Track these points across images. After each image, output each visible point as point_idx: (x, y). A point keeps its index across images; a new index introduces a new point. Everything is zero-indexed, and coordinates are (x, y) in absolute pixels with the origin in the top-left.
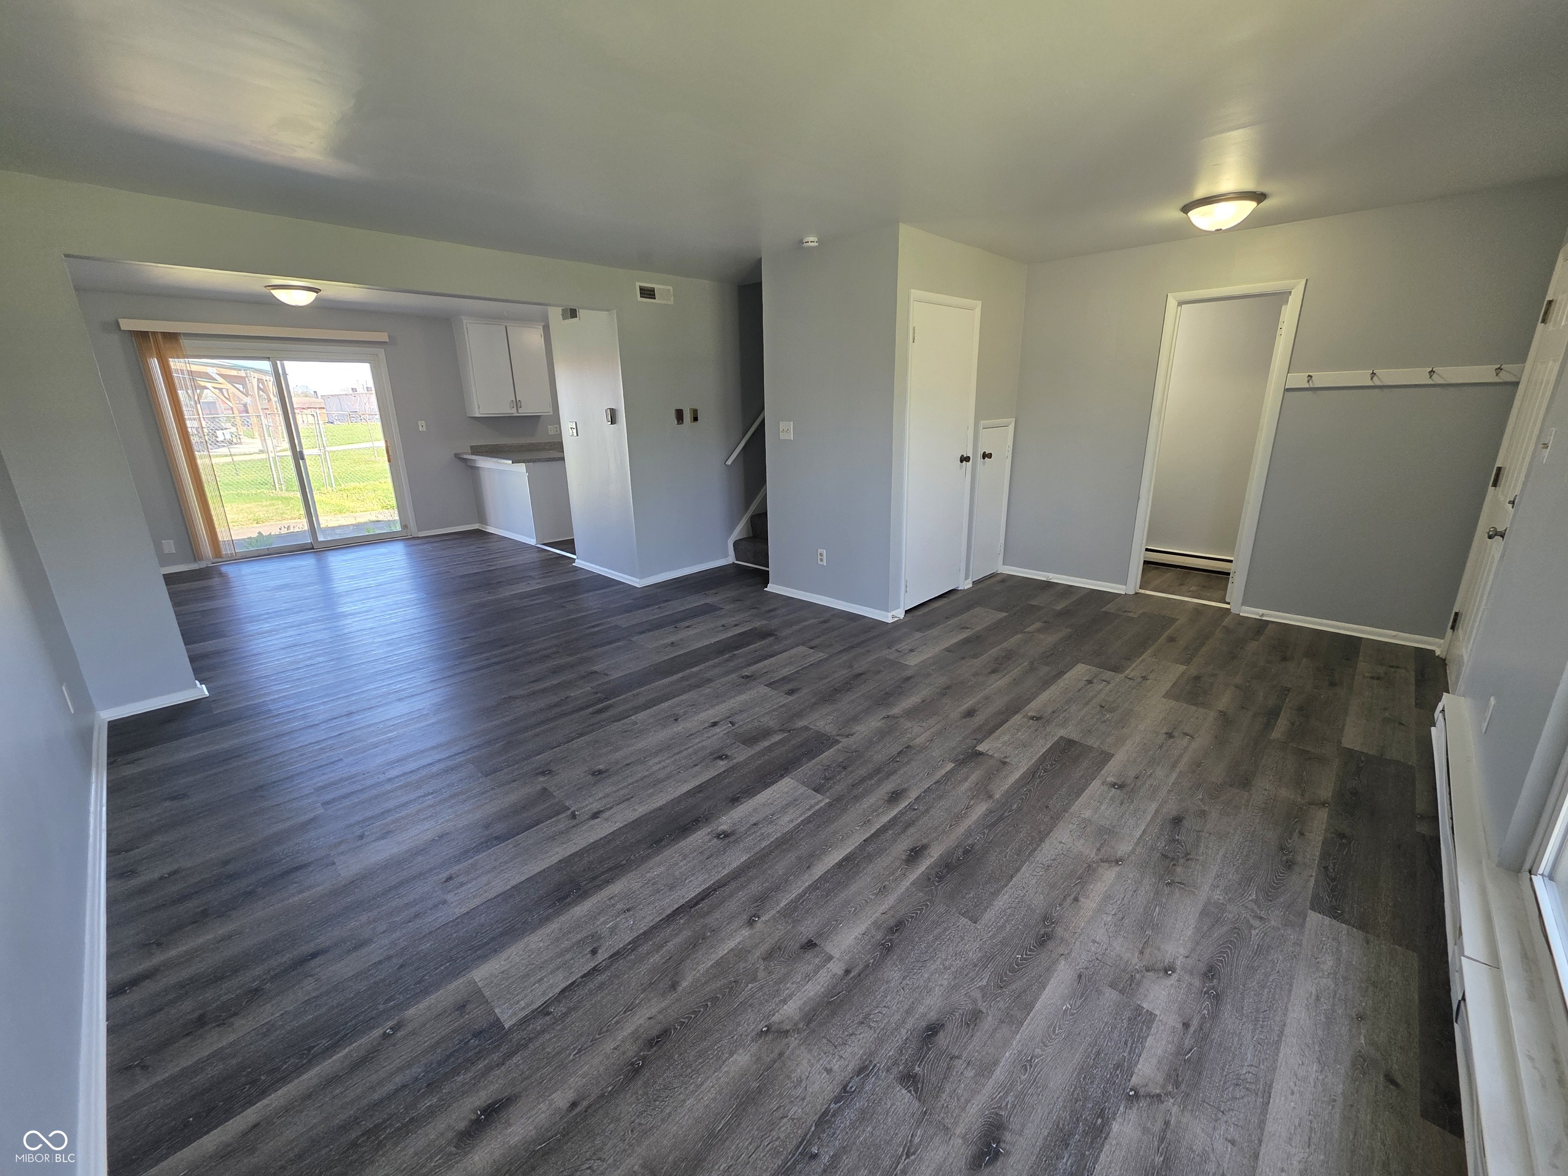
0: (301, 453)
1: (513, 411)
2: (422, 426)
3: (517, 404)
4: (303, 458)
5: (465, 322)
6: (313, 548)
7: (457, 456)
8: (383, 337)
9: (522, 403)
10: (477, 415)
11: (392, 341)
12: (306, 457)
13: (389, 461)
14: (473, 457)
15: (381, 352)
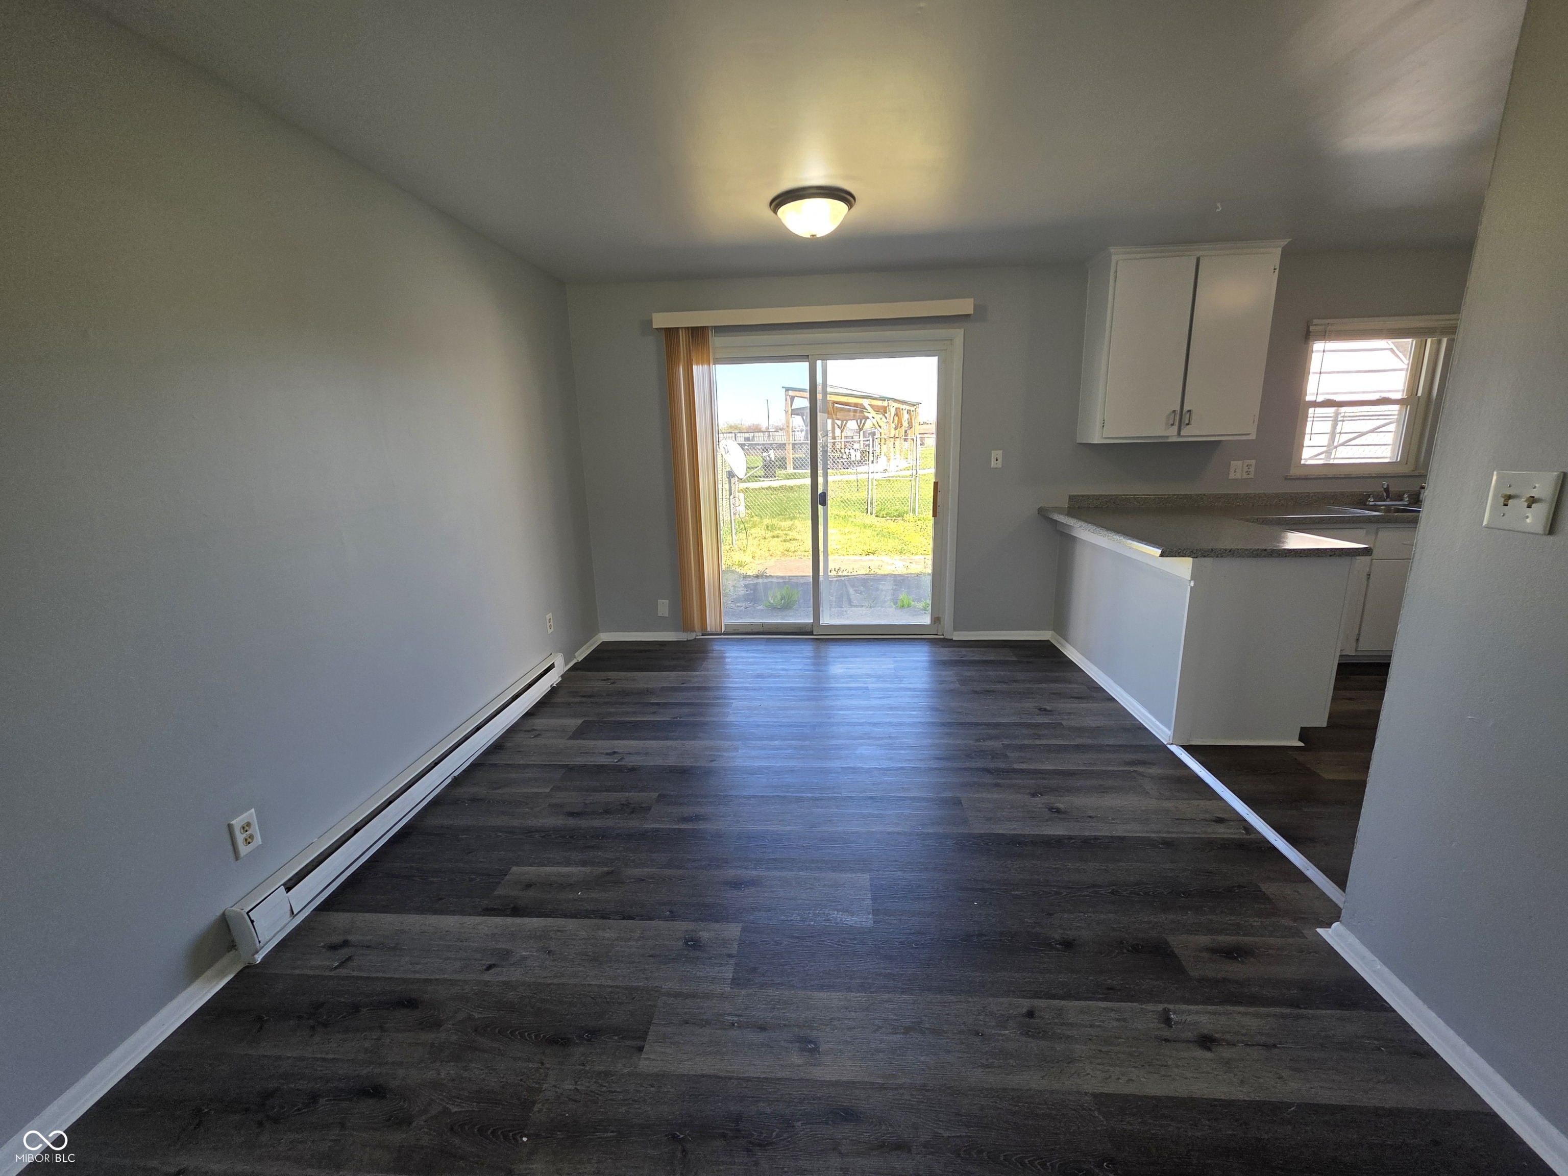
0: (824, 496)
1: (1172, 434)
2: (996, 459)
3: (1182, 417)
4: (824, 503)
5: (1114, 258)
6: (811, 633)
7: (1043, 513)
8: (965, 306)
9: (1194, 417)
10: (1096, 440)
11: (980, 313)
12: (829, 502)
13: (934, 515)
14: (1071, 522)
15: (958, 334)
